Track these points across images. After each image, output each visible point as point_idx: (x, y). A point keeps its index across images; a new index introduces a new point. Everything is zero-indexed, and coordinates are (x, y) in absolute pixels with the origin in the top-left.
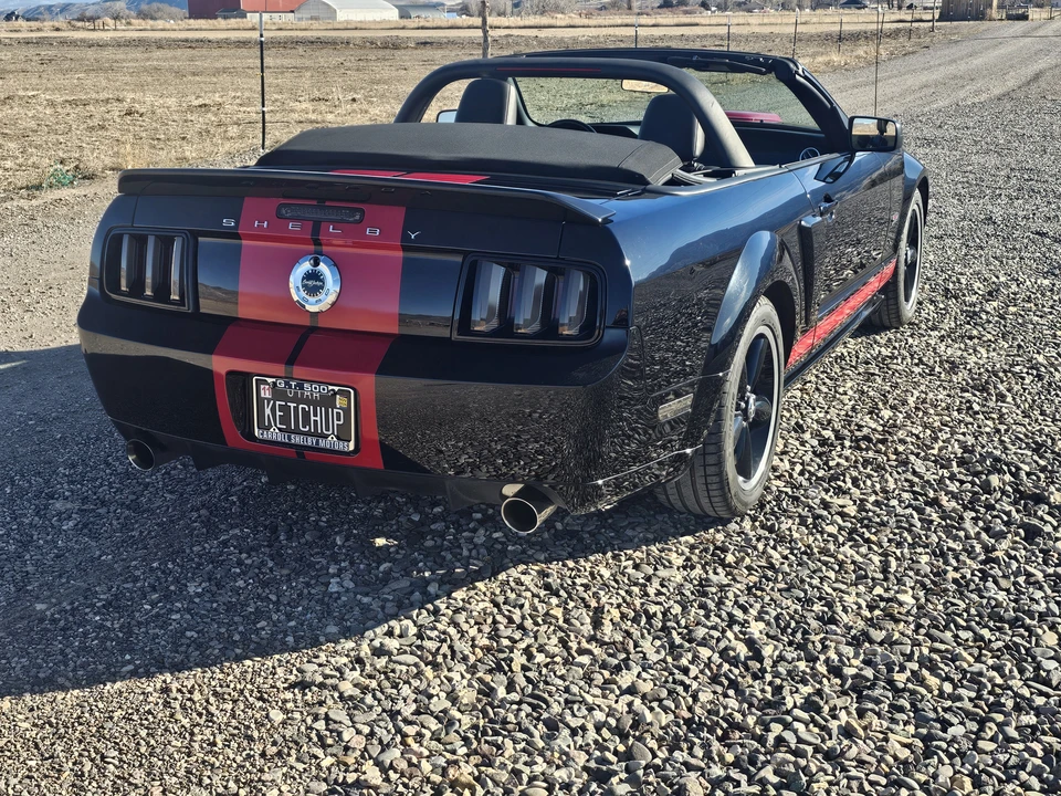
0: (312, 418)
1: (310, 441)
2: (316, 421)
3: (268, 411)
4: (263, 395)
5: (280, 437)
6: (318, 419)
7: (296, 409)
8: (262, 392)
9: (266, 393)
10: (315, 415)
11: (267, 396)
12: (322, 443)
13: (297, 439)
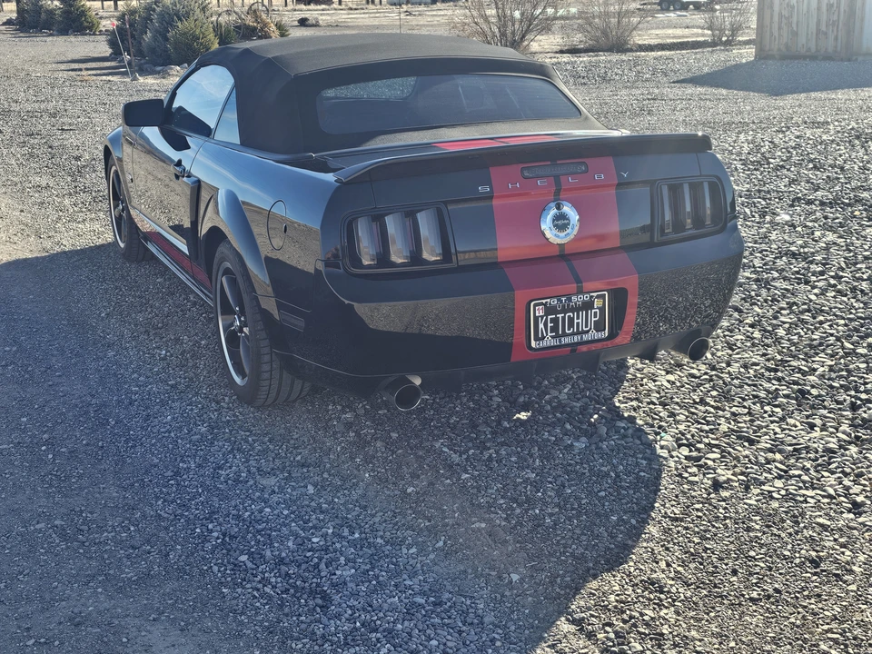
0: (576, 321)
1: (576, 339)
2: (578, 323)
3: (541, 326)
4: (537, 315)
5: (553, 343)
6: (580, 321)
7: (563, 318)
8: (537, 312)
9: (540, 312)
10: (578, 318)
11: (541, 314)
12: (585, 337)
13: (566, 340)
